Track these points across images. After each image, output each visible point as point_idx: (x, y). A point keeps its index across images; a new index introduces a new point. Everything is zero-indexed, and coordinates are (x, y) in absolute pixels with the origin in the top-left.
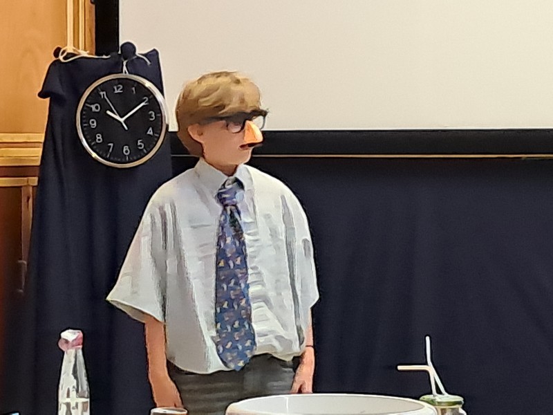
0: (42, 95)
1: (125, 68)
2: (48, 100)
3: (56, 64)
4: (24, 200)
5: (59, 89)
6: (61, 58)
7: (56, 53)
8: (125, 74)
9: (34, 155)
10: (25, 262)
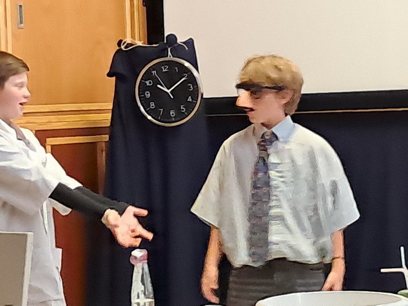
0: (110, 75)
1: (169, 53)
2: (114, 78)
4: (99, 152)
6: (123, 47)
7: (119, 44)
8: (170, 57)
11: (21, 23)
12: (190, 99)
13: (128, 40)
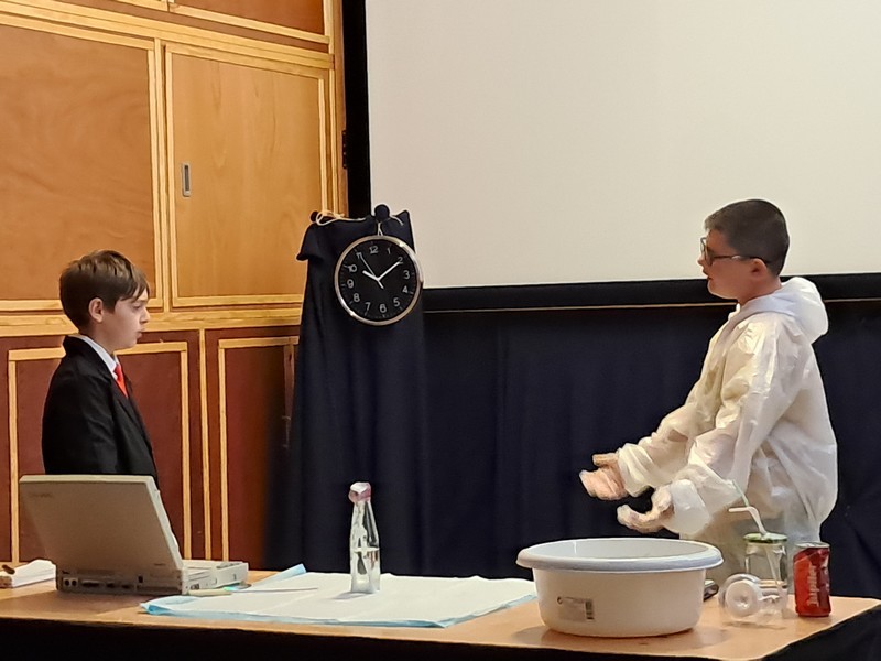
0: (301, 257)
1: (379, 230)
2: (307, 261)
3: (313, 227)
4: (286, 359)
5: (317, 250)
6: (318, 221)
7: (313, 217)
8: (380, 235)
9: (295, 315)
10: (289, 418)
11: (187, 189)
12: (405, 290)
13: (324, 212)
